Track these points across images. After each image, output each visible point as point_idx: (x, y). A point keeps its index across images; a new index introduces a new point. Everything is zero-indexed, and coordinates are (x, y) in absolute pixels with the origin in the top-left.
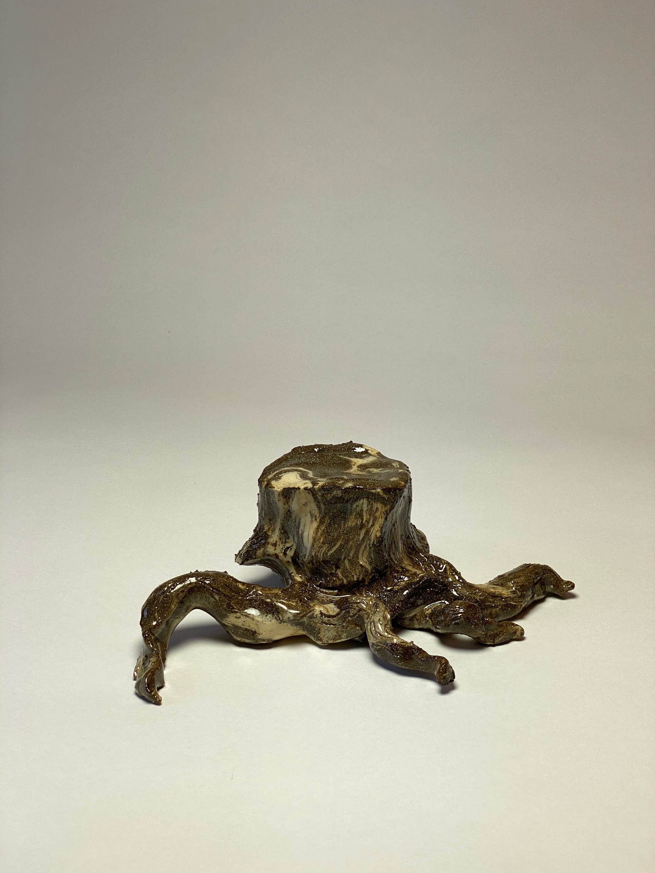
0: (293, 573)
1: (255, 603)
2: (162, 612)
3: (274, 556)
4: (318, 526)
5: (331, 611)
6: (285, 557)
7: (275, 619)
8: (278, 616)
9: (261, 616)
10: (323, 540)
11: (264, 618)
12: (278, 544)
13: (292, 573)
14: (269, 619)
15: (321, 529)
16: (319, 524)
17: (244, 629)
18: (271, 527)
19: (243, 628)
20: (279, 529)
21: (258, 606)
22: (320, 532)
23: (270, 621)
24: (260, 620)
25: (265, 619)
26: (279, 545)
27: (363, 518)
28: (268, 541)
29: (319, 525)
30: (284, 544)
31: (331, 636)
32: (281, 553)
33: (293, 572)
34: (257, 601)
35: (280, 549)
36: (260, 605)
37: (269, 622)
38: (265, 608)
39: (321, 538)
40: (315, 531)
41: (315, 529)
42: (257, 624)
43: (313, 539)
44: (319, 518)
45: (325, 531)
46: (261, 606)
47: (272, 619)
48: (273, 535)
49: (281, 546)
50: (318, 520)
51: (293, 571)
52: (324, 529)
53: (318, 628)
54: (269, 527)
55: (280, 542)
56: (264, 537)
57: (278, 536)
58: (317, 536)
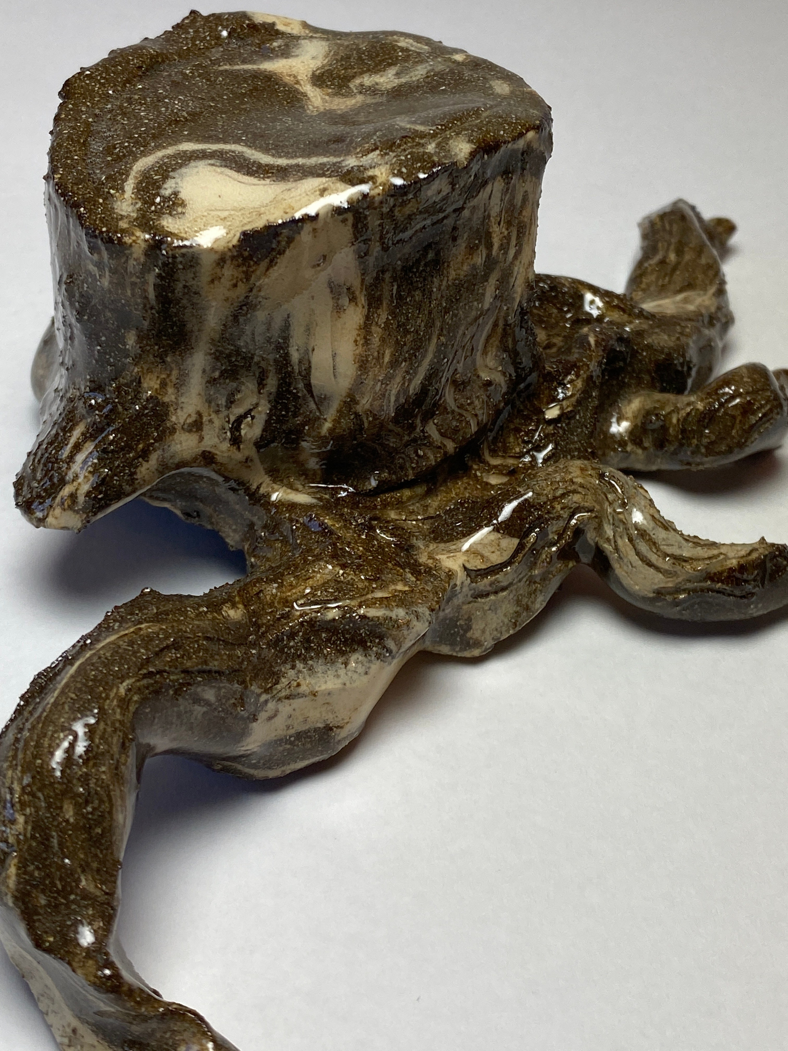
0: (264, 485)
1: (291, 644)
2: (100, 862)
3: (199, 461)
4: (367, 317)
5: (493, 552)
6: (239, 448)
7: (378, 659)
8: (384, 647)
9: (329, 672)
10: (392, 355)
11: (342, 672)
12: (205, 419)
13: (258, 488)
14: (361, 670)
15: (377, 323)
16: (369, 309)
17: (292, 739)
18: (169, 376)
19: (290, 737)
20: (201, 372)
21: (306, 645)
22: (377, 333)
23: (366, 673)
24: (336, 686)
25: (347, 674)
26: (211, 421)
27: (491, 243)
28: (168, 425)
29: (369, 311)
30: (226, 413)
31: (506, 621)
32: (221, 442)
33: (261, 484)
34: (296, 634)
35: (217, 430)
36: (308, 641)
37: (365, 679)
38: (328, 640)
39: (384, 352)
40: (358, 339)
41: (357, 332)
42: (328, 703)
43: (357, 365)
44: (362, 289)
45: (392, 324)
46: (313, 642)
47: (367, 665)
48: (183, 399)
49: (217, 422)
50: (362, 300)
51: (260, 481)
52: (388, 318)
53: (466, 617)
54: (164, 376)
55: (212, 410)
56: (150, 416)
57: (199, 394)
58: (369, 350)
